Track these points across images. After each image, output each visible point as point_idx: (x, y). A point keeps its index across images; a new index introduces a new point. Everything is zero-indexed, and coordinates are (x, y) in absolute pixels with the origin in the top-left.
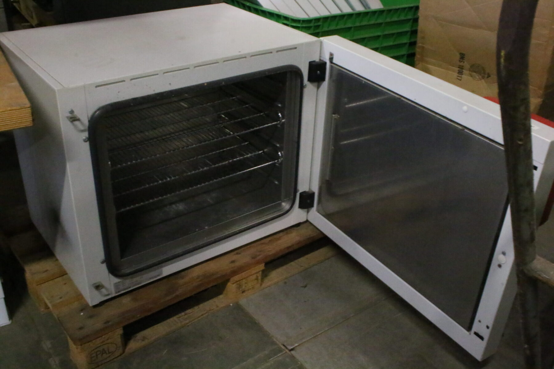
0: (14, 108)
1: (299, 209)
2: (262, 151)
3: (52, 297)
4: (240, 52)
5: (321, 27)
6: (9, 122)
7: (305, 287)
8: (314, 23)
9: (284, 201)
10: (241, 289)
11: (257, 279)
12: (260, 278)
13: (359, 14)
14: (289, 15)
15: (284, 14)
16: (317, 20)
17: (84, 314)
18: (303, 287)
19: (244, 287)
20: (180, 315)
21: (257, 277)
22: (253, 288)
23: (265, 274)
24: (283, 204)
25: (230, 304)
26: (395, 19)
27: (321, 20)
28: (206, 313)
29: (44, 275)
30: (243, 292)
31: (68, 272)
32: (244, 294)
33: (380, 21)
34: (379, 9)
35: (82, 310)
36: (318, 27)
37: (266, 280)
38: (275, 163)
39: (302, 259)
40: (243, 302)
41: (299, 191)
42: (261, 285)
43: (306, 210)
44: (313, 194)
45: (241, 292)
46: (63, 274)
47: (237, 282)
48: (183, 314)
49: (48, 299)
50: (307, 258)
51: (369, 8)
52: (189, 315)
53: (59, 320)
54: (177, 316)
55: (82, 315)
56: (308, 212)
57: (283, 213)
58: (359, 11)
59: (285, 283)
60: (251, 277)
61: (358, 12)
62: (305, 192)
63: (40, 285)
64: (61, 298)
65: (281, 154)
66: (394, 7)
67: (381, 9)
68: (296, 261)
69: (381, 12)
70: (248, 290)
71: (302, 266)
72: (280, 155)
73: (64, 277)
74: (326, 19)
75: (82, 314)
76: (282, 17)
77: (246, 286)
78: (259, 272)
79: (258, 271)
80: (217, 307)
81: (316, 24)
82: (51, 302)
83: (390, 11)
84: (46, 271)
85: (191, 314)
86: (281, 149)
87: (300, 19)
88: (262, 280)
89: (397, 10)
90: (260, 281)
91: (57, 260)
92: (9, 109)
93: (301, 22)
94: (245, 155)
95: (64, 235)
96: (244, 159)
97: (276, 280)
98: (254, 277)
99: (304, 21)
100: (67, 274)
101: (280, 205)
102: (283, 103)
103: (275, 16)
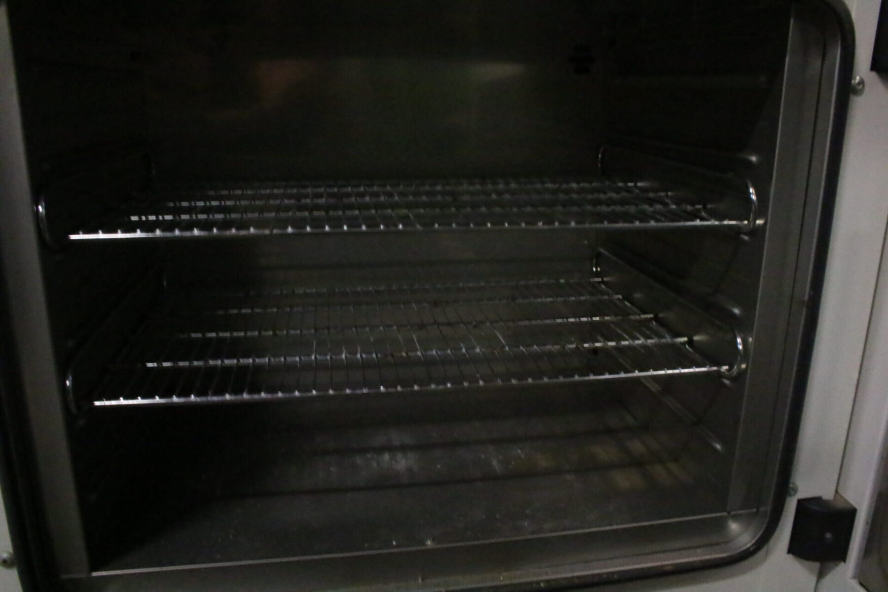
1: (791, 556)
2: (685, 339)
9: (736, 518)
24: (734, 526)
38: (719, 374)
41: (795, 491)
43: (817, 565)
44: (851, 514)
56: (821, 575)
57: (730, 557)
62: (817, 500)
65: (744, 342)
72: (740, 347)
86: (742, 325)
94: (626, 340)
96: (619, 349)
101: (719, 525)
102: (767, 152)
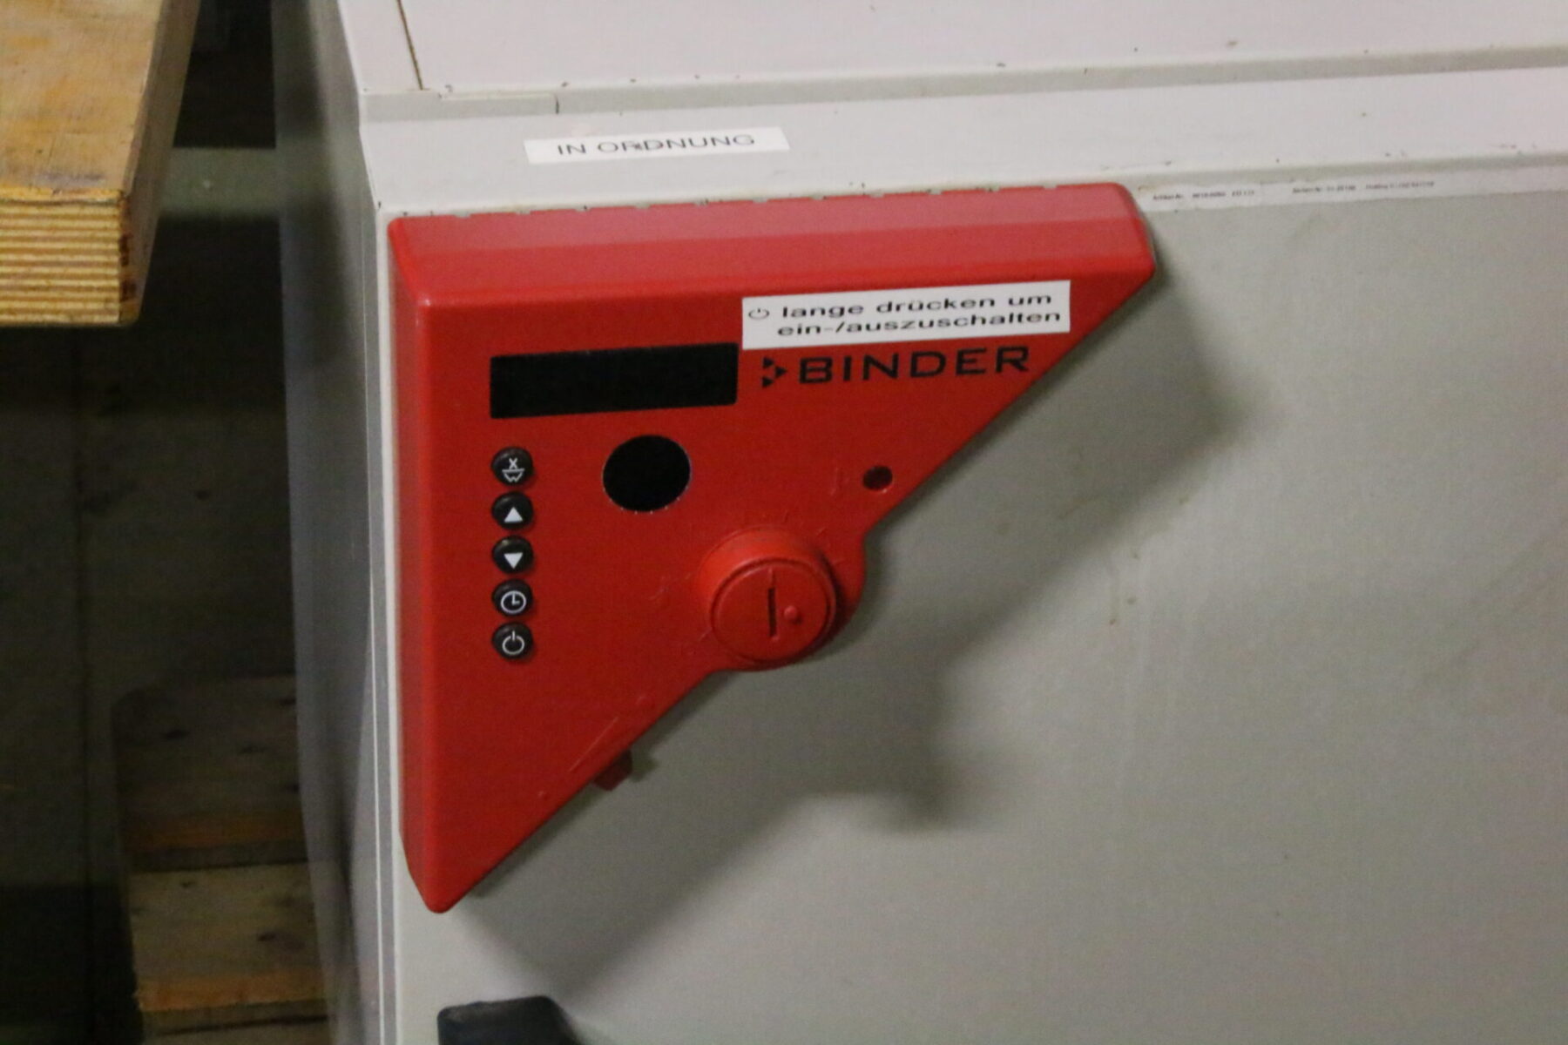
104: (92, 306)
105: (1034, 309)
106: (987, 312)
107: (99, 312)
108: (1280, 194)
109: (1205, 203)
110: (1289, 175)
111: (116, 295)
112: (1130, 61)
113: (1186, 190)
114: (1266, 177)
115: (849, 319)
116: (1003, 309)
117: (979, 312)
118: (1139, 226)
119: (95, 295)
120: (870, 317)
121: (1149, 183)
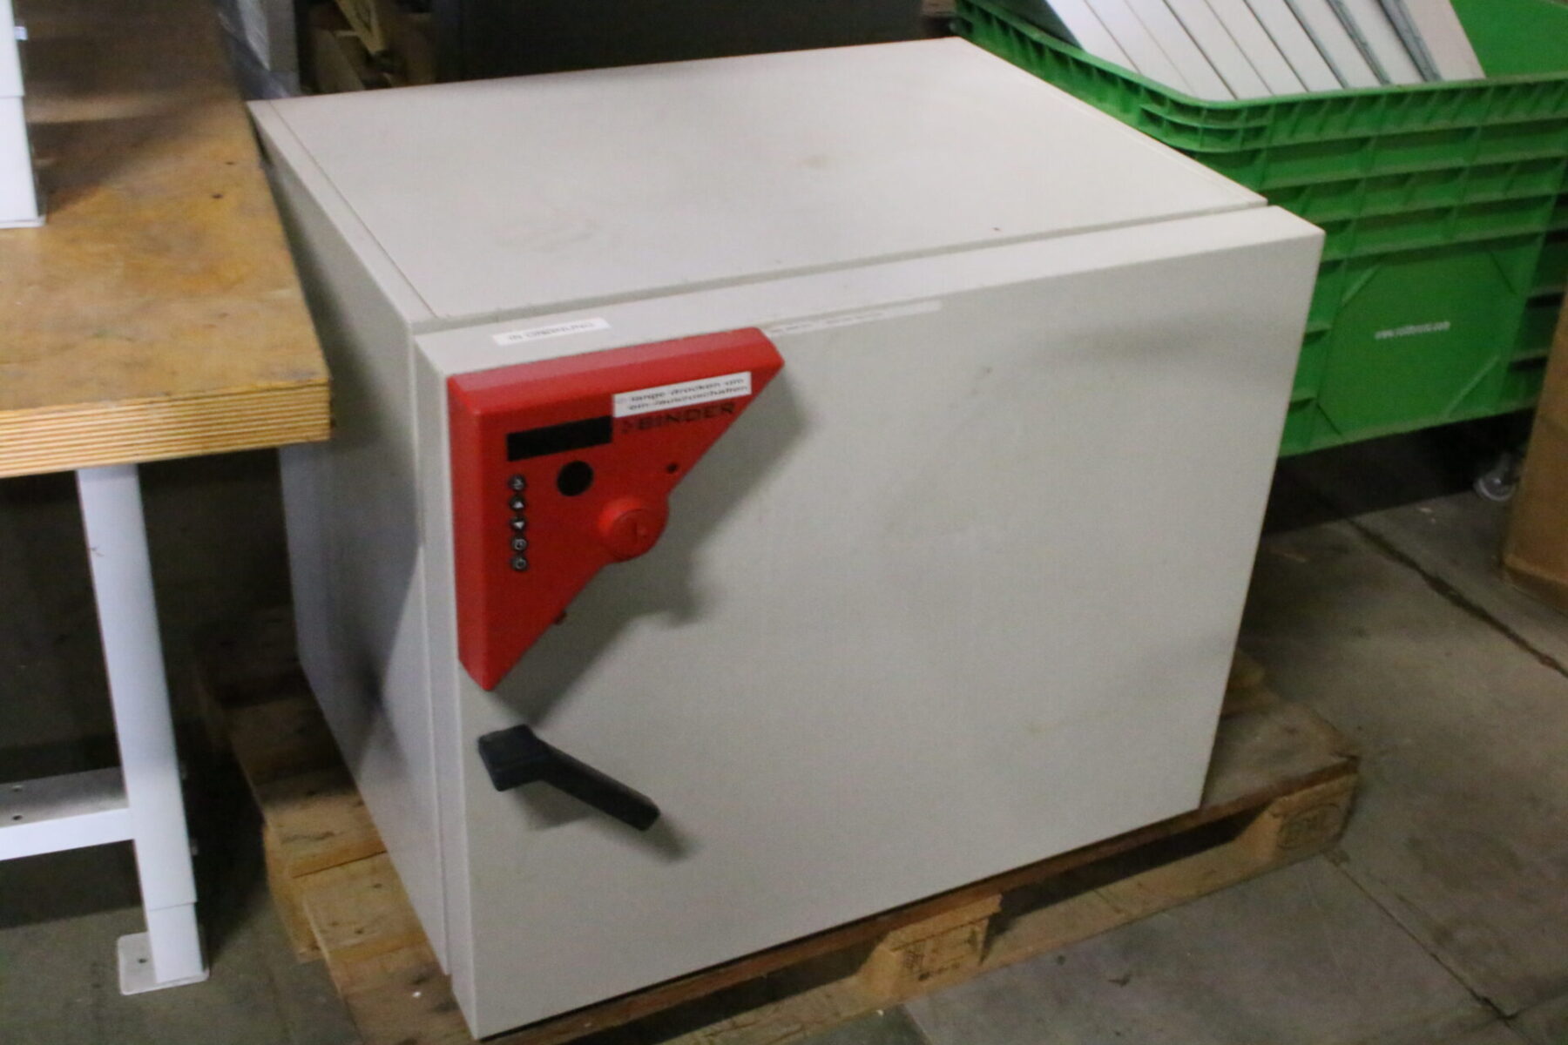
0: (281, 384)
3: (335, 924)
4: (996, 229)
5: (1268, 133)
6: (258, 426)
7: (1124, 982)
8: (1247, 119)
10: (916, 969)
11: (971, 941)
12: (981, 937)
13: (1398, 98)
14: (1166, 88)
15: (1151, 80)
16: (1259, 110)
17: (421, 998)
18: (1116, 981)
19: (925, 962)
20: (716, 1027)
21: (974, 933)
22: (956, 966)
23: (998, 925)
25: (879, 1009)
26: (1519, 115)
27: (1271, 113)
28: (798, 1032)
29: (318, 849)
30: (923, 977)
31: (388, 845)
32: (926, 984)
33: (1467, 121)
34: (1472, 82)
35: (419, 982)
36: (1258, 132)
37: (1000, 944)
39: (1123, 886)
40: (917, 1007)
42: (983, 958)
45: (916, 976)
46: (374, 849)
47: (906, 945)
48: (725, 1023)
49: (323, 932)
50: (1140, 885)
51: (1436, 76)
52: (743, 1029)
53: (347, 1004)
54: (708, 1029)
55: (415, 999)
58: (1399, 86)
59: (1061, 960)
60: (953, 933)
61: (1399, 90)
63: (303, 878)
64: (360, 932)
66: (1520, 78)
67: (1477, 81)
68: (1102, 890)
69: (1474, 92)
70: (941, 971)
71: (1118, 911)
73: (377, 860)
74: (1286, 108)
75: (417, 994)
76: (1143, 92)
77: (932, 960)
78: (981, 920)
79: (979, 916)
80: (837, 1014)
81: (1254, 123)
82: (328, 941)
83: (1504, 90)
84: (328, 835)
85: (750, 1028)
87: (1201, 104)
88: (988, 943)
89: (1528, 88)
90: (980, 946)
91: (361, 803)
92: (263, 384)
93: (1204, 113)
95: (390, 742)
97: (1030, 949)
98: (965, 934)
99: (1215, 113)
100: (384, 852)
103: (1121, 85)
104: (316, 433)
105: (737, 385)
106: (716, 389)
107: (320, 435)
108: (821, 325)
109: (791, 332)
110: (824, 316)
111: (328, 427)
112: (779, 267)
113: (783, 327)
114: (815, 318)
115: (660, 399)
116: (723, 387)
117: (714, 389)
118: (767, 346)
119: (318, 428)
120: (668, 397)
121: (767, 326)
